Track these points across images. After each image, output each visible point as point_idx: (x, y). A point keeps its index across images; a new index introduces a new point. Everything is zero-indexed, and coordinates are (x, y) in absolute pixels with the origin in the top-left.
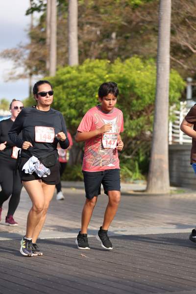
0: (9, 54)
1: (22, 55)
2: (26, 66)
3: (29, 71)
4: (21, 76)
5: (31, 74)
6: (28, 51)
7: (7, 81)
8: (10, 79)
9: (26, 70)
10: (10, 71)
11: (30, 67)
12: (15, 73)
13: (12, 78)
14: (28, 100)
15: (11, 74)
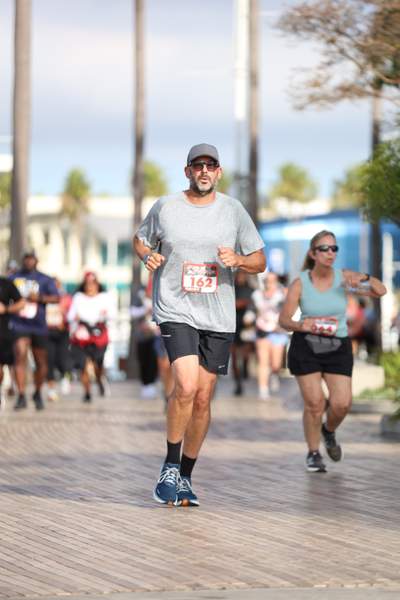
0: (308, 17)
1: (350, 22)
2: (362, 61)
3: (371, 74)
4: (347, 91)
5: (378, 84)
6: (369, 9)
7: (301, 108)
8: (313, 99)
9: (362, 70)
10: (312, 76)
11: (375, 60)
12: (328, 78)
13: (318, 96)
14: (368, 165)
15: (316, 84)
